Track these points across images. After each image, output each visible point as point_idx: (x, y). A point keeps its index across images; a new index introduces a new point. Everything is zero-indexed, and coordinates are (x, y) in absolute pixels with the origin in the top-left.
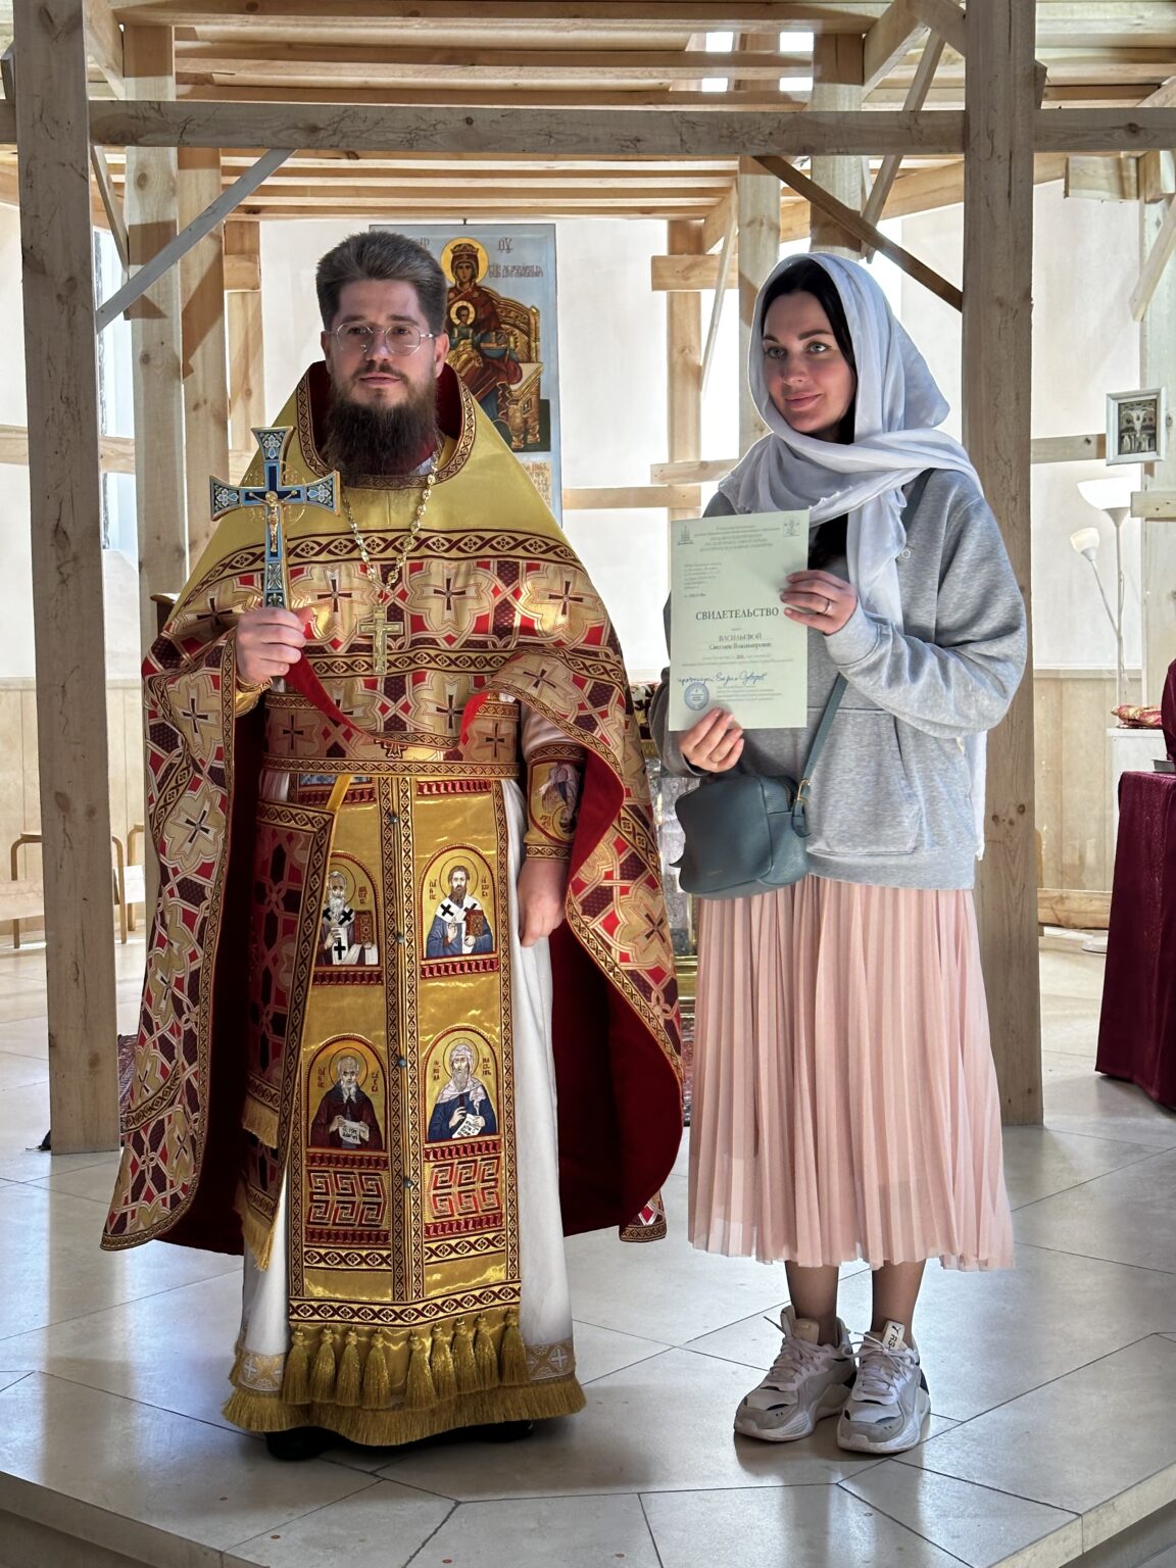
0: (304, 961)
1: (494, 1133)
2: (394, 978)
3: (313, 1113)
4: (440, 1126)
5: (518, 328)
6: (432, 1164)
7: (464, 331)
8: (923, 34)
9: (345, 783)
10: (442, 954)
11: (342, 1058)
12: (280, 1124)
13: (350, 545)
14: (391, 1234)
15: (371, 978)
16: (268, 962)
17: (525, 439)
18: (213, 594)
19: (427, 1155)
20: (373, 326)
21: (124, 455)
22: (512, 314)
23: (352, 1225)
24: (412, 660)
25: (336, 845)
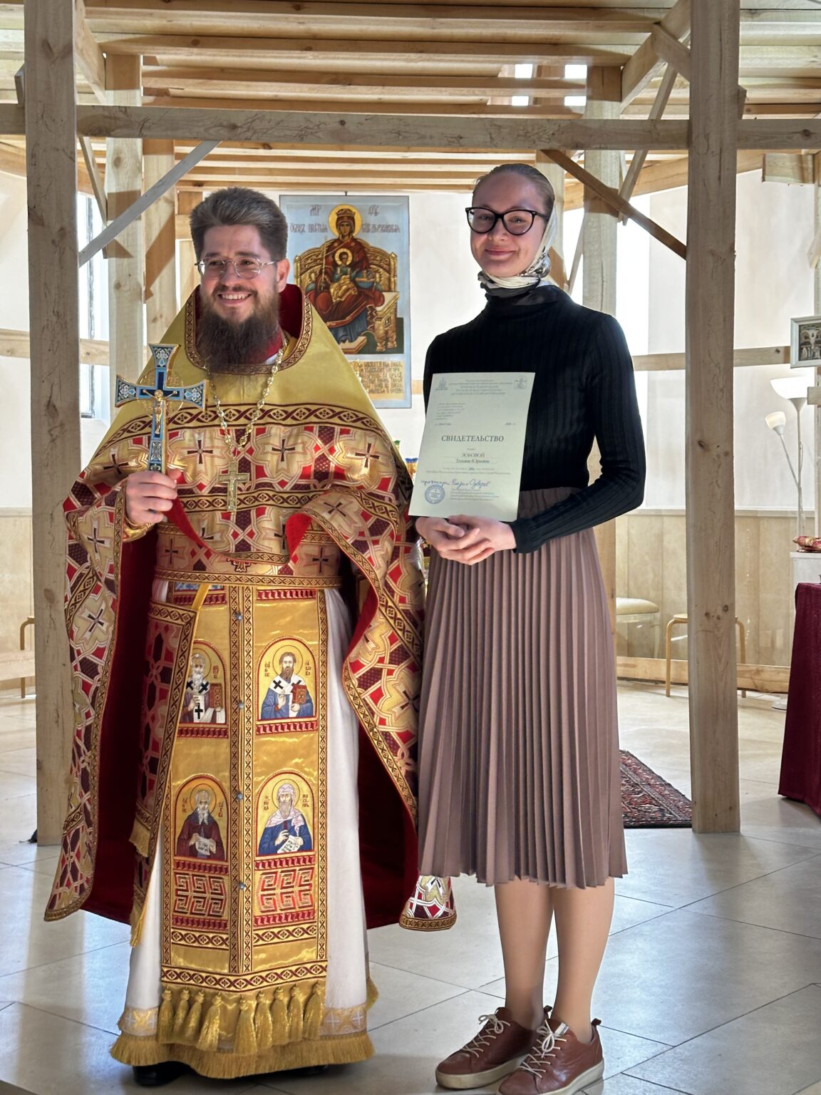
0: (172, 720)
1: (310, 850)
2: (236, 734)
3: (179, 831)
4: (268, 844)
5: (382, 267)
6: (261, 872)
7: (345, 269)
8: (662, 67)
9: (205, 590)
10: (273, 717)
11: (199, 792)
12: (151, 839)
13: (213, 415)
14: (229, 923)
15: (220, 733)
16: (148, 720)
17: (386, 345)
18: (113, 451)
19: (257, 865)
20: (227, 260)
21: (103, 353)
22: (378, 258)
23: (203, 915)
24: (256, 499)
25: (197, 634)
